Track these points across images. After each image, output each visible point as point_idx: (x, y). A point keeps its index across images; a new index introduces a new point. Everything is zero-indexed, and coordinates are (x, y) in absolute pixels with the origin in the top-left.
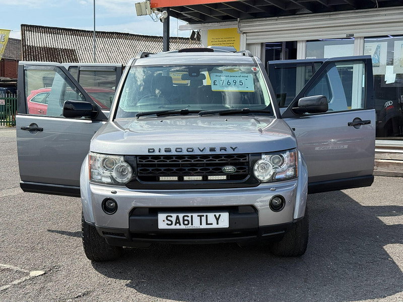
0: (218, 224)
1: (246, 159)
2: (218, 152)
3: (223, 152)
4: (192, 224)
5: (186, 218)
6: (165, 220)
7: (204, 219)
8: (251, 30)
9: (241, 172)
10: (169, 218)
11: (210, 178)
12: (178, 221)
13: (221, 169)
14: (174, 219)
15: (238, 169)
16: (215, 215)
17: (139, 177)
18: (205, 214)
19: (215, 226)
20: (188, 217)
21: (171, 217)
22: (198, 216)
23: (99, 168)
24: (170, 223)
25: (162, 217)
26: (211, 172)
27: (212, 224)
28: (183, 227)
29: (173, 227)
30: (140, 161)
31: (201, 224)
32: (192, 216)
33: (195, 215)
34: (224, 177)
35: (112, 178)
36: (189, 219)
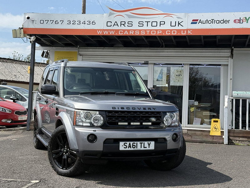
0: (149, 147)
1: (160, 115)
2: (147, 110)
3: (150, 110)
4: (137, 148)
5: (134, 144)
6: (123, 145)
7: (143, 145)
8: (86, 53)
9: (158, 121)
10: (125, 144)
11: (144, 124)
12: (130, 146)
13: (149, 119)
14: (128, 145)
15: (157, 119)
16: (148, 143)
17: (108, 123)
18: (143, 142)
19: (148, 149)
20: (135, 143)
21: (127, 143)
22: (140, 143)
23: (82, 118)
24: (126, 147)
25: (122, 144)
26: (144, 121)
27: (146, 147)
28: (132, 149)
29: (127, 149)
30: (108, 114)
31: (141, 148)
32: (137, 143)
33: (139, 143)
34: (150, 124)
35: (91, 123)
36: (136, 145)
